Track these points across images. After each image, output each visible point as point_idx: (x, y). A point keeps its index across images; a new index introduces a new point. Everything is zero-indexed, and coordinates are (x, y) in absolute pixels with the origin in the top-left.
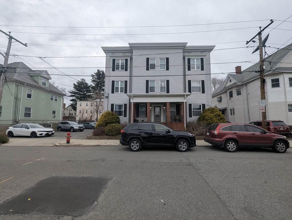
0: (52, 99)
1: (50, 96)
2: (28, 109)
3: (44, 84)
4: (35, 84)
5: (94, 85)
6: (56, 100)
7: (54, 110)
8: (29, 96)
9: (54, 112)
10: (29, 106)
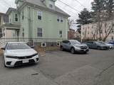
0: (58, 20)
1: (56, 17)
2: (40, 30)
3: (51, 6)
4: (43, 6)
5: (93, 11)
6: (62, 21)
7: (61, 29)
8: (40, 18)
9: (61, 32)
10: (40, 27)
